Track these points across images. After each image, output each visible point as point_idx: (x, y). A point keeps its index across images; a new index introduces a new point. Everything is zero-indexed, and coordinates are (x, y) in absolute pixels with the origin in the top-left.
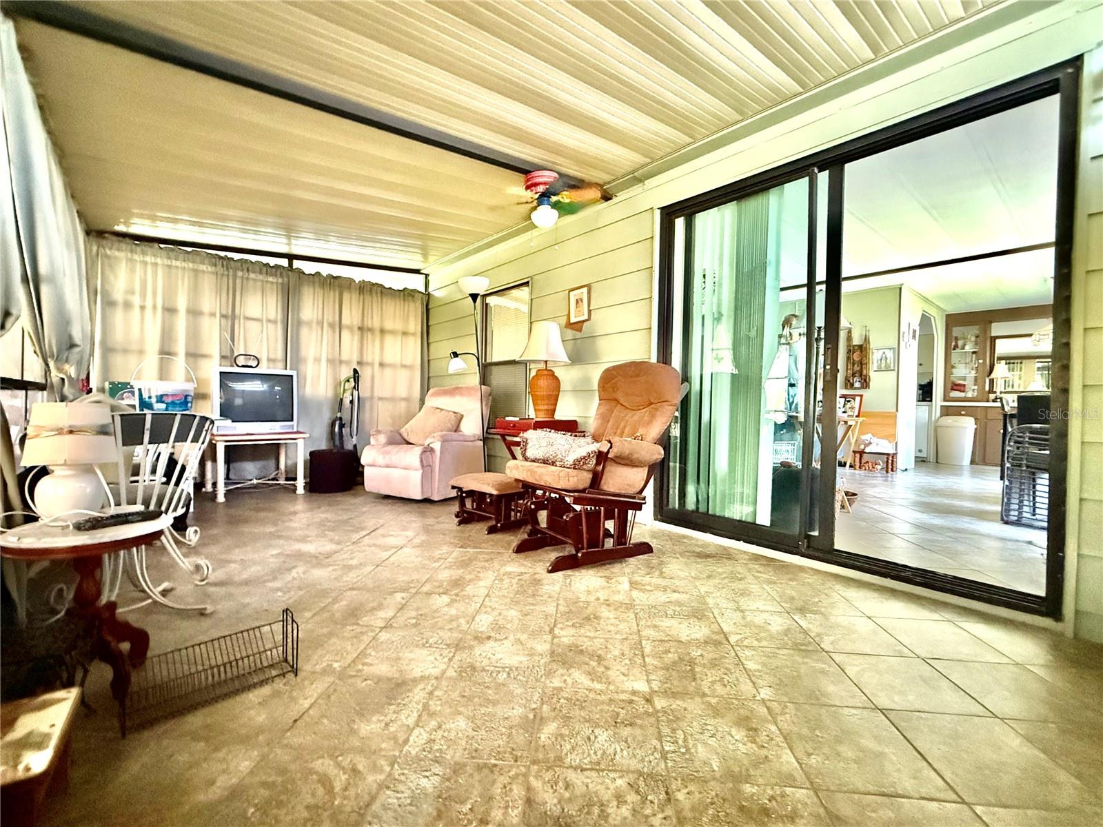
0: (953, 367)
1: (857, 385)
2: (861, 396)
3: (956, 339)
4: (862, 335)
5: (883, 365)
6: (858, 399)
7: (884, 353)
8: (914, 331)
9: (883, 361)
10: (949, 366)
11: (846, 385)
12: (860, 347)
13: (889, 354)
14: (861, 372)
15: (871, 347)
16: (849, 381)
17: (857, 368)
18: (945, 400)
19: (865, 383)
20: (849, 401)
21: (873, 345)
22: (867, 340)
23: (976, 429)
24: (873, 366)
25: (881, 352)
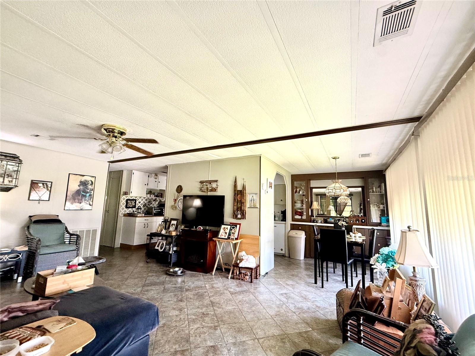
0: (295, 202)
1: (239, 216)
2: (240, 224)
3: (296, 188)
4: (242, 184)
5: (252, 204)
6: (238, 226)
7: (253, 197)
8: (271, 183)
9: (252, 202)
10: (294, 203)
11: (234, 216)
12: (241, 191)
13: (256, 197)
14: (241, 208)
15: (247, 192)
16: (235, 213)
17: (239, 205)
18: (293, 221)
19: (243, 217)
20: (233, 228)
21: (247, 191)
22: (244, 187)
23: (306, 238)
24: (248, 205)
25: (251, 195)
